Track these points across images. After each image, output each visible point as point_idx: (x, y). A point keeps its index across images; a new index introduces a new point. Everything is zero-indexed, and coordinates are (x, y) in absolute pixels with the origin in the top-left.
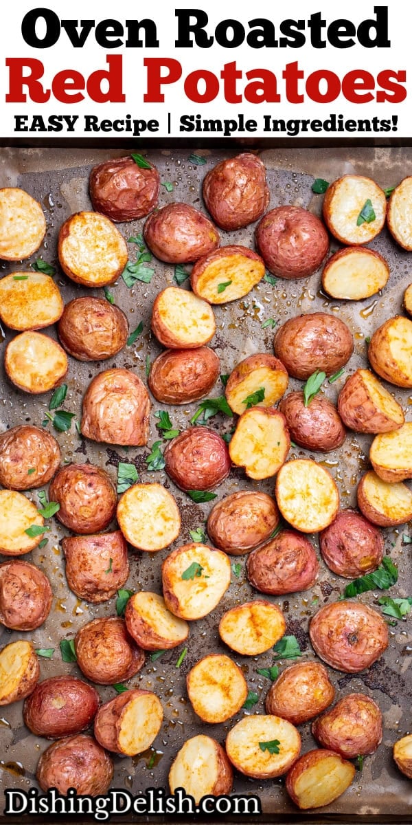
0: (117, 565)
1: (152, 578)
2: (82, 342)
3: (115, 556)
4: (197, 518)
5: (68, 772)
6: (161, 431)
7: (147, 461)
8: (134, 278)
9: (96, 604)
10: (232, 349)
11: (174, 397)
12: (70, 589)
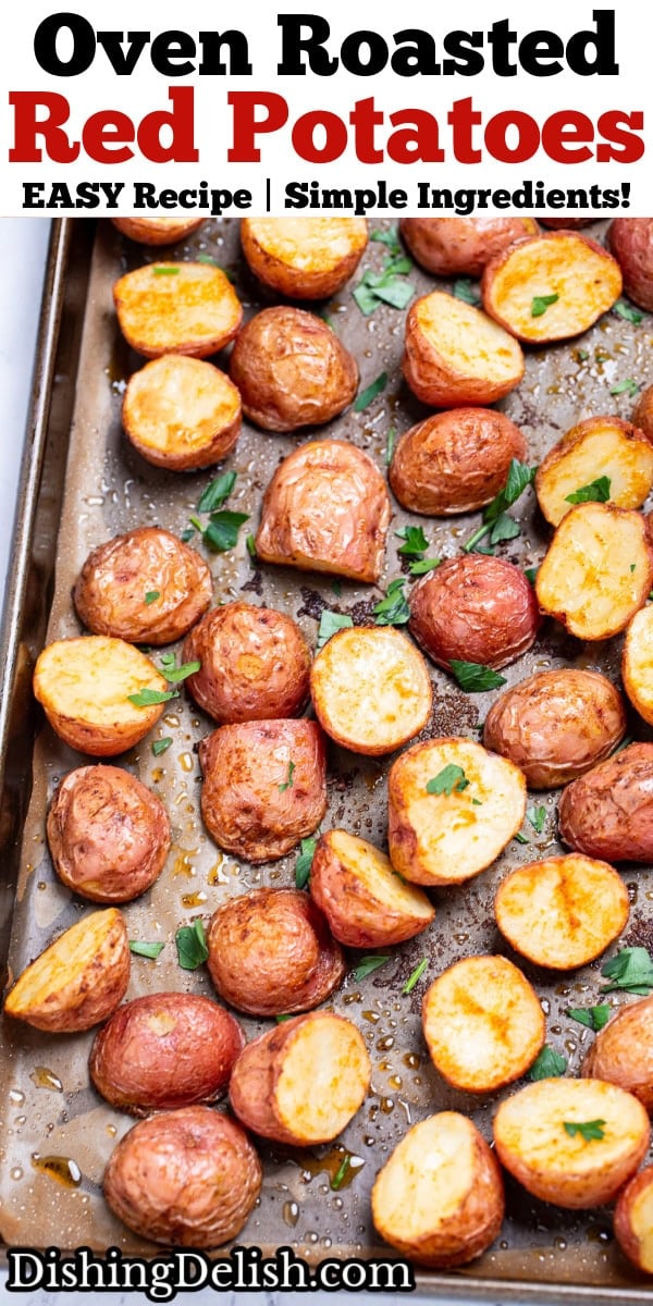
0: (303, 779)
1: (369, 824)
2: (271, 378)
3: (299, 760)
4: (465, 719)
5: (166, 1153)
6: (407, 558)
7: (376, 611)
8: (376, 298)
9: (256, 865)
10: (552, 429)
11: (435, 489)
12: (209, 833)
